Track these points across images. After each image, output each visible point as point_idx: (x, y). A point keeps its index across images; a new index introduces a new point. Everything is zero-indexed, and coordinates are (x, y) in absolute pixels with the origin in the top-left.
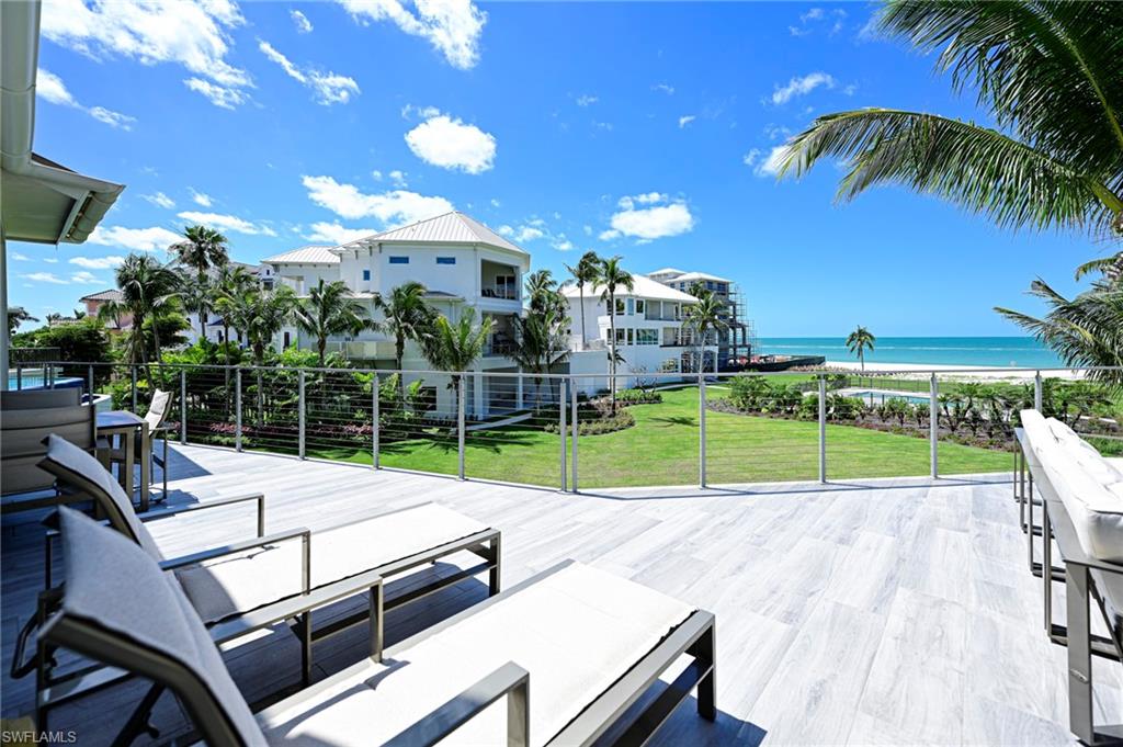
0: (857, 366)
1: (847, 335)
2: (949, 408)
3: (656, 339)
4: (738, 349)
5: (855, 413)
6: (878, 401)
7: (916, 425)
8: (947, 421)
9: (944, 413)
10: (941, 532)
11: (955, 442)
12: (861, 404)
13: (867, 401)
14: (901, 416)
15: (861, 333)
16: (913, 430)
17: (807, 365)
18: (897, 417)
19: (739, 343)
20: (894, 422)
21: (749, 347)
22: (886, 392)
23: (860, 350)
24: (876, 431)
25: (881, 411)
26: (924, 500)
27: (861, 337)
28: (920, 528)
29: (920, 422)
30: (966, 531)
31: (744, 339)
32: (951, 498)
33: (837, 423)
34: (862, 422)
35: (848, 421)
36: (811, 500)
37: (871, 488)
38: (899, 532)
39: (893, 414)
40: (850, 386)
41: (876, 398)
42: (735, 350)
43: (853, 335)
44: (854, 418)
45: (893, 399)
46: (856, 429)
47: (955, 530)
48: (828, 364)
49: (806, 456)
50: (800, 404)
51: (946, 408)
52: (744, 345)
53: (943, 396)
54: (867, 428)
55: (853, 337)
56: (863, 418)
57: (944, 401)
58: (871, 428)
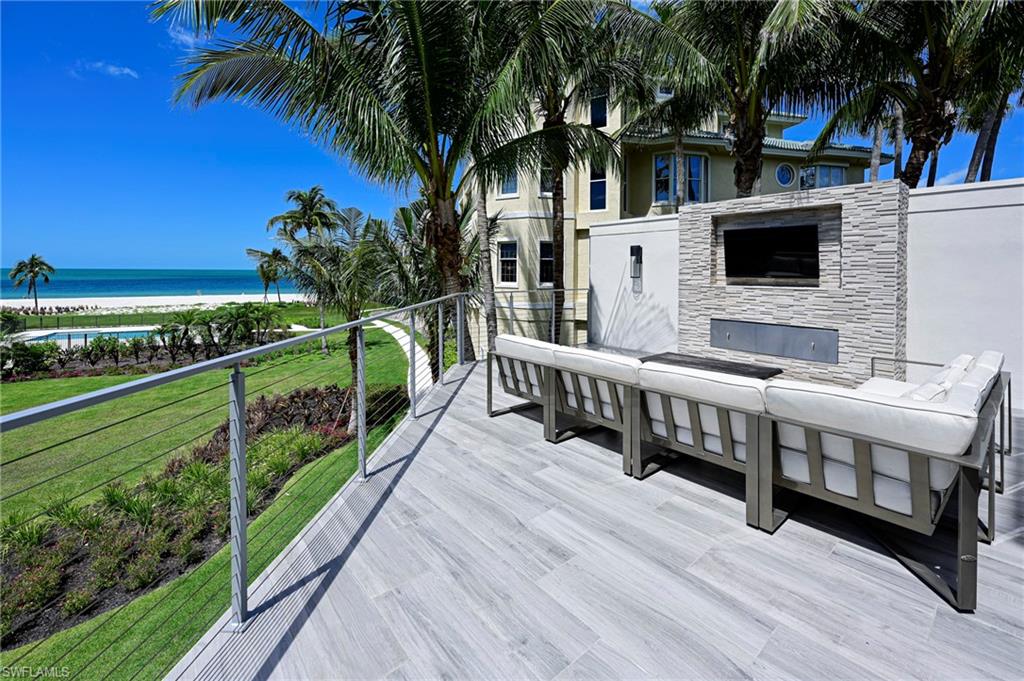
1: (14, 266)
2: (166, 339)
5: (49, 361)
7: (133, 361)
8: (167, 351)
12: (54, 349)
13: (63, 345)
14: (113, 353)
15: (34, 262)
16: (131, 367)
18: (108, 357)
20: (106, 363)
22: (87, 330)
23: (32, 283)
24: (84, 379)
25: (85, 354)
27: (33, 266)
29: (137, 358)
33: (24, 380)
34: (61, 370)
35: (40, 374)
39: (102, 354)
40: (25, 328)
43: (22, 265)
44: (49, 368)
45: (100, 337)
46: (54, 381)
51: (164, 341)
53: (160, 327)
54: (72, 376)
55: (21, 267)
56: (63, 366)
57: (161, 333)
58: (76, 376)
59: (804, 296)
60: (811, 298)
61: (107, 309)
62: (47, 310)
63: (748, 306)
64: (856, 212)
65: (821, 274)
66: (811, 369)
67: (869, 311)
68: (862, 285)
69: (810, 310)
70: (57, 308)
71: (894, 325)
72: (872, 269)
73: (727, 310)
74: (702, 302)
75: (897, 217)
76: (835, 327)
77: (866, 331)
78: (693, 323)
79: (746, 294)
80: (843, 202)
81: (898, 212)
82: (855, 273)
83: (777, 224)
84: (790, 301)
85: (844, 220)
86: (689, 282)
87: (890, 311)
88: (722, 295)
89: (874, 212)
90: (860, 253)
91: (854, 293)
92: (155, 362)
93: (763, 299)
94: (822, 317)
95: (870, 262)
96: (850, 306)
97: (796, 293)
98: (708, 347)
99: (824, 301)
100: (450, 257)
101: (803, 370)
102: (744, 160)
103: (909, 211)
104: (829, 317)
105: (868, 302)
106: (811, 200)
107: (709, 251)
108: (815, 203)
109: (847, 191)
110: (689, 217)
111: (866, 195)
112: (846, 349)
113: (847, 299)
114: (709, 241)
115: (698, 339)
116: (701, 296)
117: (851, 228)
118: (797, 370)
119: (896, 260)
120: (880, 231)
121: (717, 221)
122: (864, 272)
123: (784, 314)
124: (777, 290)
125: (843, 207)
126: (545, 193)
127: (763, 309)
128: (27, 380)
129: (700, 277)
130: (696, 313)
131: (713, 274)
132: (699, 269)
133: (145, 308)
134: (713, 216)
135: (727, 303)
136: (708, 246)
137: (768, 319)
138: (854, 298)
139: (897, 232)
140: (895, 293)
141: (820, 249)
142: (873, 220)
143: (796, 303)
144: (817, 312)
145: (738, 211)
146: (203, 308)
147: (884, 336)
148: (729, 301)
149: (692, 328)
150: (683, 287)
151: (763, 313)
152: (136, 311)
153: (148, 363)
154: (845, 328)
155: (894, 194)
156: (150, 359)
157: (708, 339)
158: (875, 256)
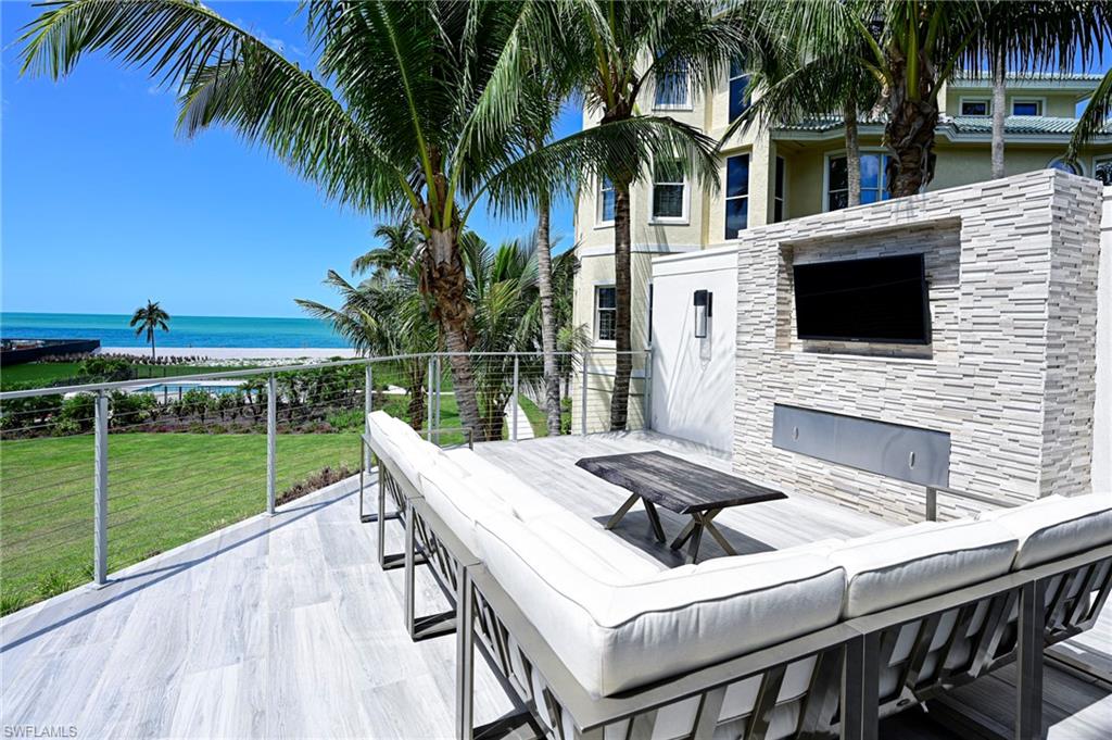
1: (132, 312)
2: (252, 396)
5: (143, 414)
6: (174, 397)
7: (219, 419)
8: (250, 410)
9: (247, 401)
10: (299, 613)
11: (259, 432)
12: (152, 401)
14: (201, 409)
15: (152, 310)
16: (215, 425)
17: (70, 354)
18: (196, 413)
20: (193, 419)
23: (150, 331)
24: (171, 434)
25: (178, 410)
26: (267, 560)
27: (152, 314)
28: (272, 619)
29: (223, 415)
30: (327, 598)
32: (297, 543)
33: (117, 432)
34: (153, 423)
35: (133, 427)
36: (76, 640)
37: (188, 565)
38: (244, 648)
39: (193, 410)
40: (136, 378)
41: (169, 392)
43: (141, 311)
44: (142, 421)
45: (192, 392)
46: (145, 434)
47: (316, 602)
48: (104, 350)
49: (67, 489)
50: (56, 413)
51: (250, 398)
53: (246, 382)
54: (160, 431)
55: (140, 315)
56: (154, 420)
57: (247, 388)
58: (164, 431)
59: (901, 373)
60: (912, 378)
61: (216, 361)
62: (163, 360)
63: (824, 386)
64: (982, 230)
65: (934, 336)
66: (909, 496)
67: (999, 404)
68: (989, 358)
69: (908, 396)
70: (172, 358)
71: (1039, 432)
72: (1005, 330)
73: (795, 392)
74: (765, 377)
75: (1049, 237)
76: (945, 427)
77: (994, 439)
78: (752, 409)
79: (819, 368)
80: (963, 214)
81: (1050, 228)
82: (978, 336)
83: (873, 254)
84: (879, 381)
85: (963, 245)
86: (749, 346)
87: (1033, 406)
88: (791, 366)
89: (1012, 230)
90: (986, 302)
91: (978, 372)
92: (239, 420)
93: (844, 375)
94: (927, 409)
95: (1004, 317)
96: (969, 393)
97: (889, 368)
98: (769, 448)
99: (929, 384)
100: (448, 305)
101: (897, 496)
102: (900, 155)
103: (1102, 226)
104: (937, 410)
105: (999, 388)
106: (916, 212)
107: (775, 298)
108: (922, 217)
109: (969, 194)
110: (749, 245)
111: (999, 201)
112: (962, 468)
113: (966, 381)
114: (775, 282)
115: (757, 434)
116: (763, 368)
117: (974, 259)
118: (888, 495)
119: (1046, 315)
120: (1021, 264)
121: (788, 251)
122: (994, 335)
123: (872, 402)
124: (863, 362)
125: (964, 224)
126: (660, 218)
127: (842, 392)
128: (122, 432)
129: (762, 339)
130: (756, 394)
131: (781, 334)
132: (762, 326)
133: (250, 360)
134: (780, 243)
135: (796, 379)
136: (774, 291)
137: (850, 410)
138: (976, 380)
139: (1049, 265)
140: (1044, 373)
141: (932, 294)
142: (1009, 244)
143: (889, 385)
144: (920, 401)
145: (813, 234)
146: (307, 363)
147: (1023, 449)
148: (798, 377)
149: (751, 416)
150: (741, 353)
151: (843, 398)
152: (242, 363)
153: (231, 422)
154: (962, 433)
155: (1045, 197)
156: (234, 417)
157: (770, 435)
158: (1012, 307)
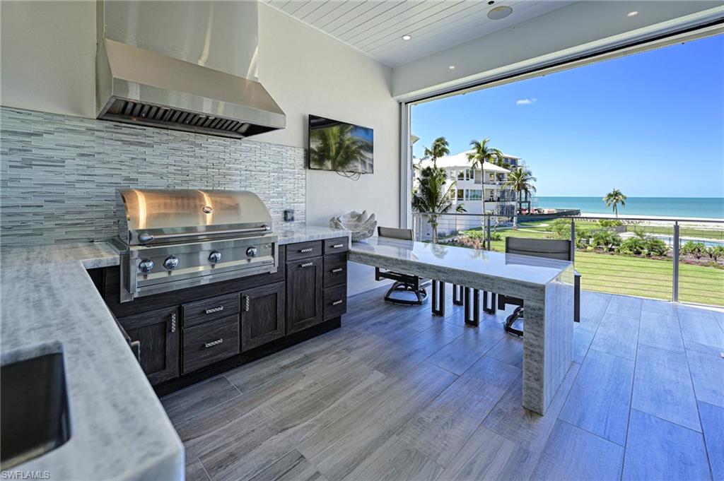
0: (614, 216)
3: (481, 197)
4: (522, 204)
15: (616, 194)
19: (523, 200)
21: (529, 202)
23: (615, 205)
31: (526, 197)
42: (520, 204)
52: (526, 201)
